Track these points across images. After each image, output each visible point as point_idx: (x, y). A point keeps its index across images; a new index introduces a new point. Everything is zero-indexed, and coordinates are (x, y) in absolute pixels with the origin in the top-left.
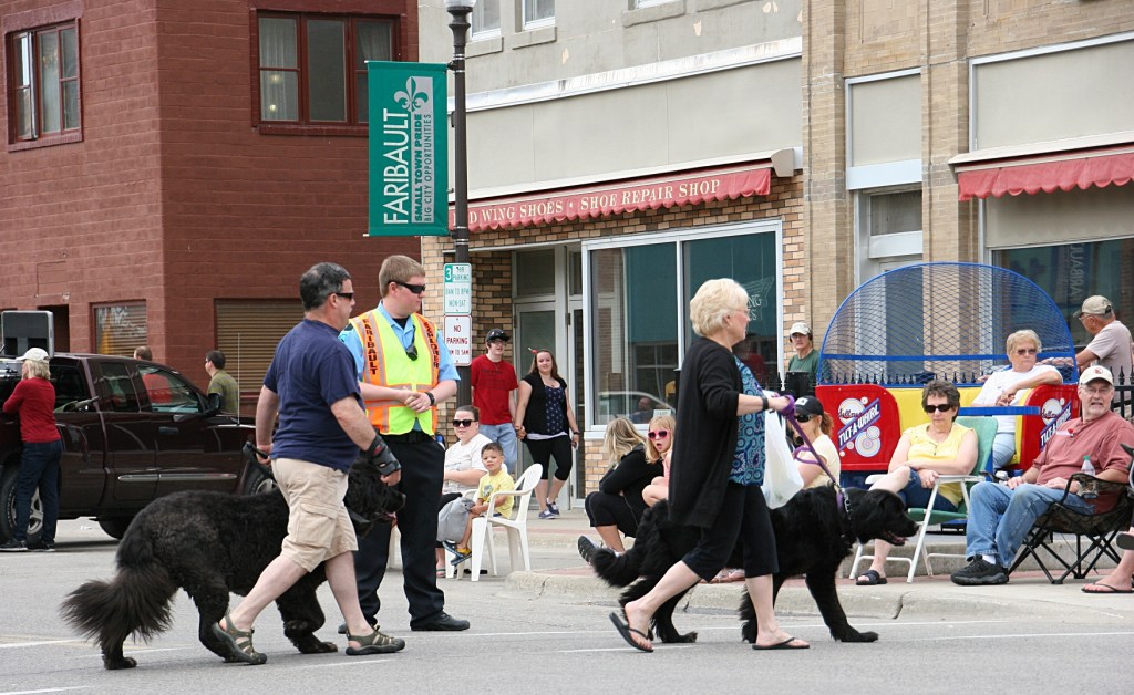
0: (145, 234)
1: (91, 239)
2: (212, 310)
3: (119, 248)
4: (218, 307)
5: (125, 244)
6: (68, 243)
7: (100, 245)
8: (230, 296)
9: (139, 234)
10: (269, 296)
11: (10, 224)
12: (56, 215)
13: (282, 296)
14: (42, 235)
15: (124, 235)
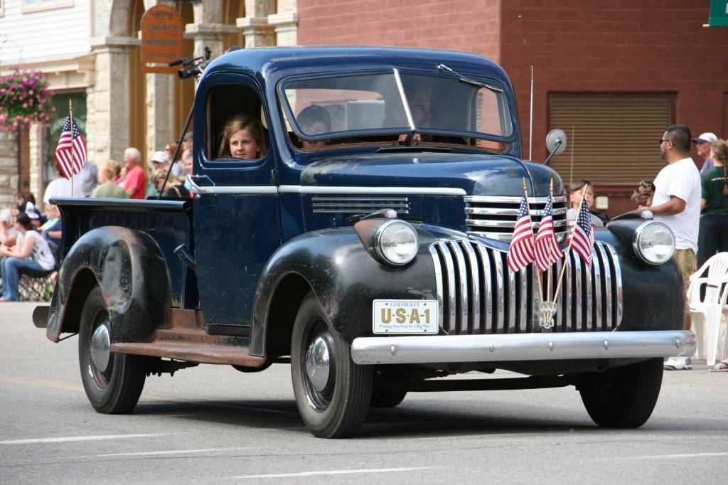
0: (482, 26)
1: (429, 32)
2: (545, 103)
3: (457, 41)
4: (551, 100)
5: (463, 37)
6: (408, 37)
7: (439, 38)
8: (564, 89)
9: (477, 27)
10: (602, 89)
11: (353, 18)
12: (397, 8)
13: (615, 89)
14: (384, 28)
15: (461, 28)
